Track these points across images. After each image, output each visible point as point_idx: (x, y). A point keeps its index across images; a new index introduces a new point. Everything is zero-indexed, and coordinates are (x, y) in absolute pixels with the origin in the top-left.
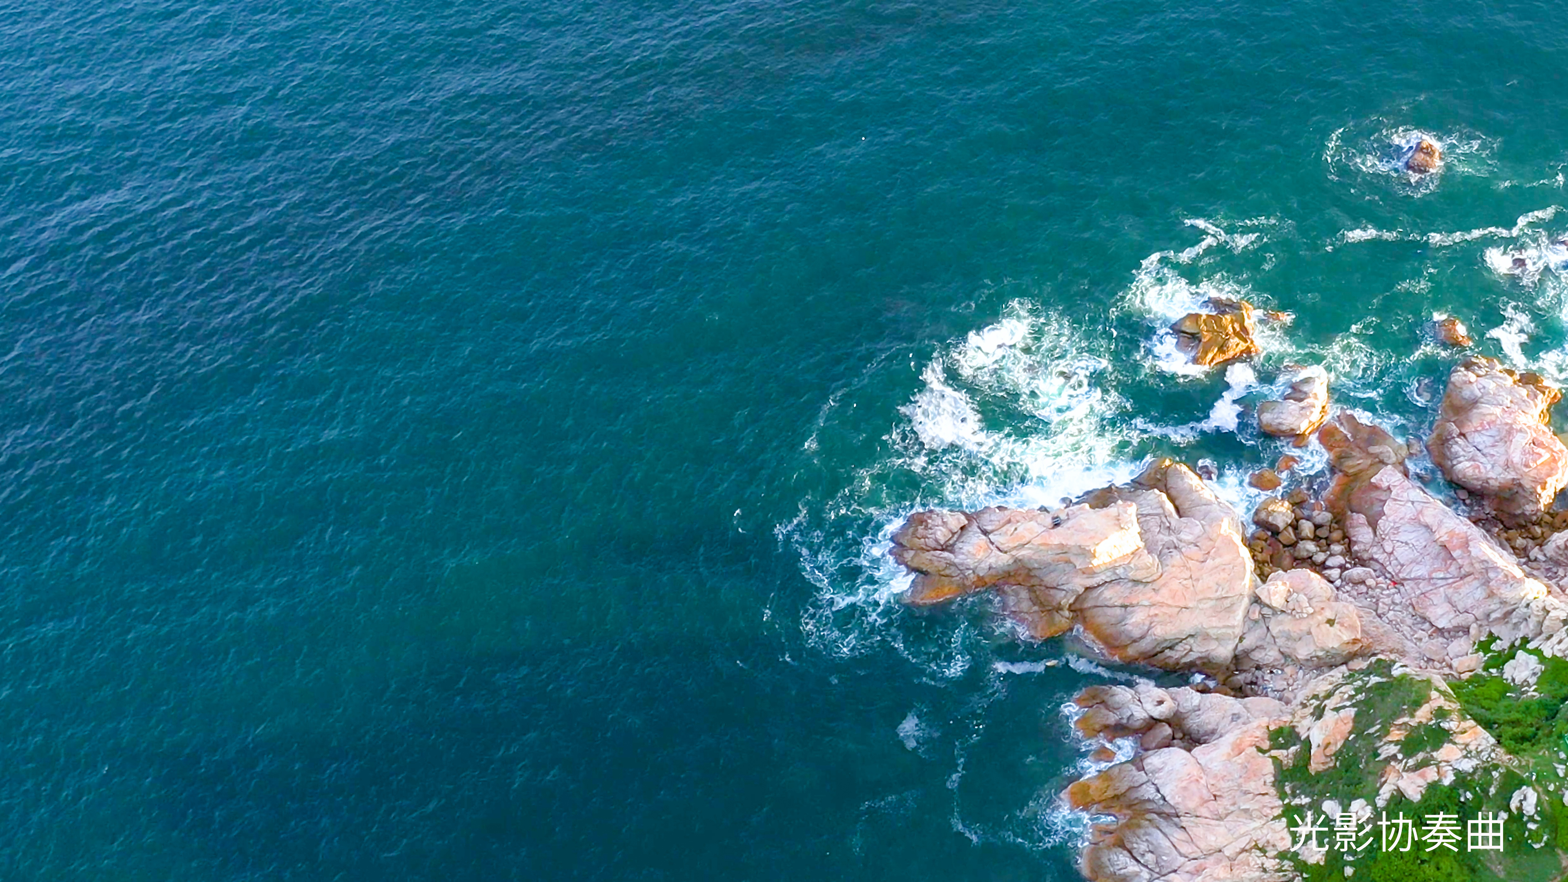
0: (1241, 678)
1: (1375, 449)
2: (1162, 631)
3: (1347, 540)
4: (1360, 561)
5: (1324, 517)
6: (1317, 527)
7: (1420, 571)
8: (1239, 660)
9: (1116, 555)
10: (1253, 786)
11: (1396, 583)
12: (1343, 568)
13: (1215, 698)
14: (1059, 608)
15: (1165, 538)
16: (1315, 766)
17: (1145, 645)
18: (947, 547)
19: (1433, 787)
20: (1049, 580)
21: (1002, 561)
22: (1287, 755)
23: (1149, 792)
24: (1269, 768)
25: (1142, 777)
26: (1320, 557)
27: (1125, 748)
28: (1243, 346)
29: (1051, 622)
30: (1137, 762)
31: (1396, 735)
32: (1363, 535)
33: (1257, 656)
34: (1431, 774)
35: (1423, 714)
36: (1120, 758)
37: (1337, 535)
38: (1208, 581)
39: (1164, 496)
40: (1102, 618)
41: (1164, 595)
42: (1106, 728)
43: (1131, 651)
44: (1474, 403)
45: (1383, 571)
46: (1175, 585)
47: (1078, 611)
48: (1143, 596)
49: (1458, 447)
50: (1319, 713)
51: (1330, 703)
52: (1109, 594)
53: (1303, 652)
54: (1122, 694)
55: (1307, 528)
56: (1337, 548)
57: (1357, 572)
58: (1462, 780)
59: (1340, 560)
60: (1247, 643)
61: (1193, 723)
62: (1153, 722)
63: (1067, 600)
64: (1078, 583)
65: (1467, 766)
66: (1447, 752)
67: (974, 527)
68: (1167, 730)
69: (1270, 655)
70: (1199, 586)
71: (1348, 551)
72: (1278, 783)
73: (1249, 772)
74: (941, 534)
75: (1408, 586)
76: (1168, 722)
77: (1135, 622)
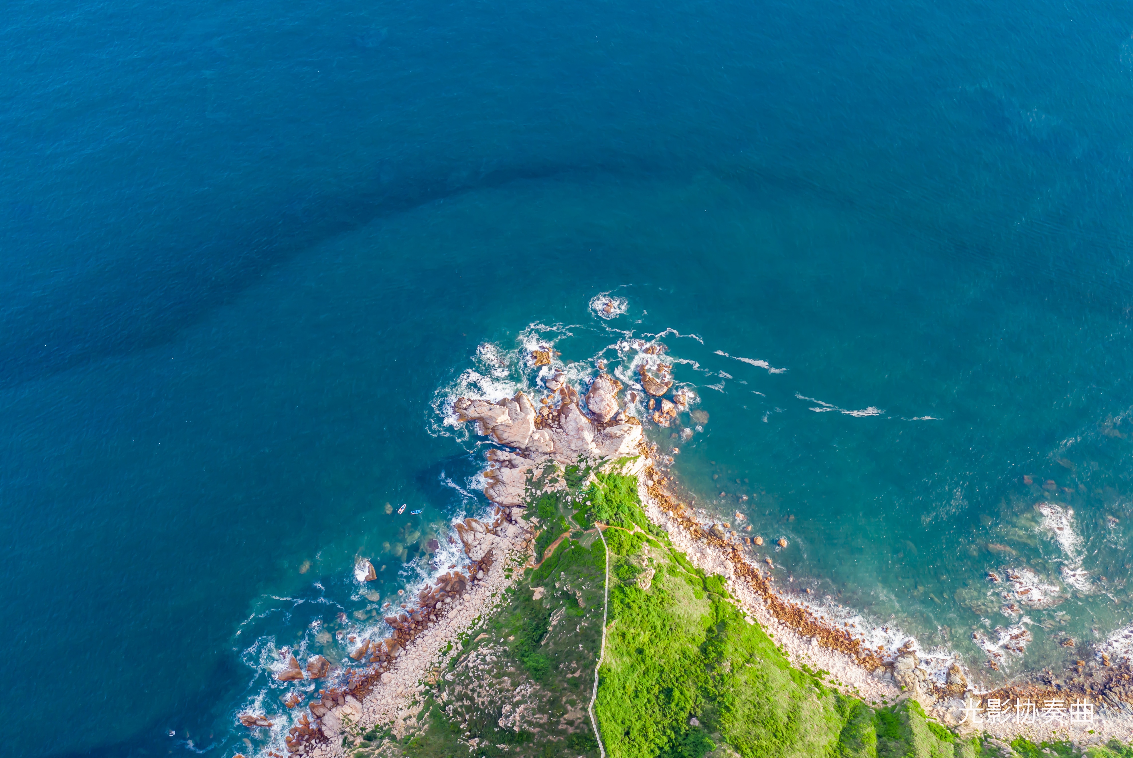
0: (526, 453)
1: (572, 397)
2: (510, 439)
3: (559, 421)
4: (561, 427)
5: (556, 414)
6: (553, 416)
7: (572, 433)
8: (527, 449)
9: (503, 420)
10: (521, 481)
11: (567, 435)
12: (557, 428)
13: (519, 457)
14: (489, 428)
15: (515, 416)
16: (533, 480)
17: (507, 441)
18: (466, 409)
19: (553, 491)
20: (488, 421)
21: (477, 415)
22: (529, 476)
23: (500, 477)
24: (525, 478)
25: (499, 473)
26: (552, 425)
27: (497, 465)
28: (547, 362)
29: (486, 432)
30: (499, 469)
31: (549, 478)
32: (563, 420)
33: (531, 448)
34: (553, 489)
35: (555, 475)
36: (496, 467)
37: (557, 419)
38: (522, 430)
39: (518, 405)
40: (499, 432)
41: (512, 431)
42: (494, 460)
43: (503, 442)
44: (599, 388)
45: (565, 431)
46: (515, 429)
47: (493, 430)
48: (508, 430)
49: (591, 401)
50: (537, 468)
51: (540, 467)
52: (500, 427)
53: (540, 450)
54: (499, 452)
55: (551, 416)
56: (556, 423)
57: (559, 430)
58: (558, 491)
59: (556, 426)
60: (528, 446)
61: (513, 462)
62: (504, 461)
63: (491, 427)
64: (494, 424)
65: (560, 489)
66: (557, 485)
67: (472, 405)
68: (507, 463)
69: (533, 449)
70: (520, 430)
71: (559, 424)
72: (526, 482)
73: (521, 478)
74: (465, 406)
75: (569, 436)
76: (508, 461)
77: (505, 436)
